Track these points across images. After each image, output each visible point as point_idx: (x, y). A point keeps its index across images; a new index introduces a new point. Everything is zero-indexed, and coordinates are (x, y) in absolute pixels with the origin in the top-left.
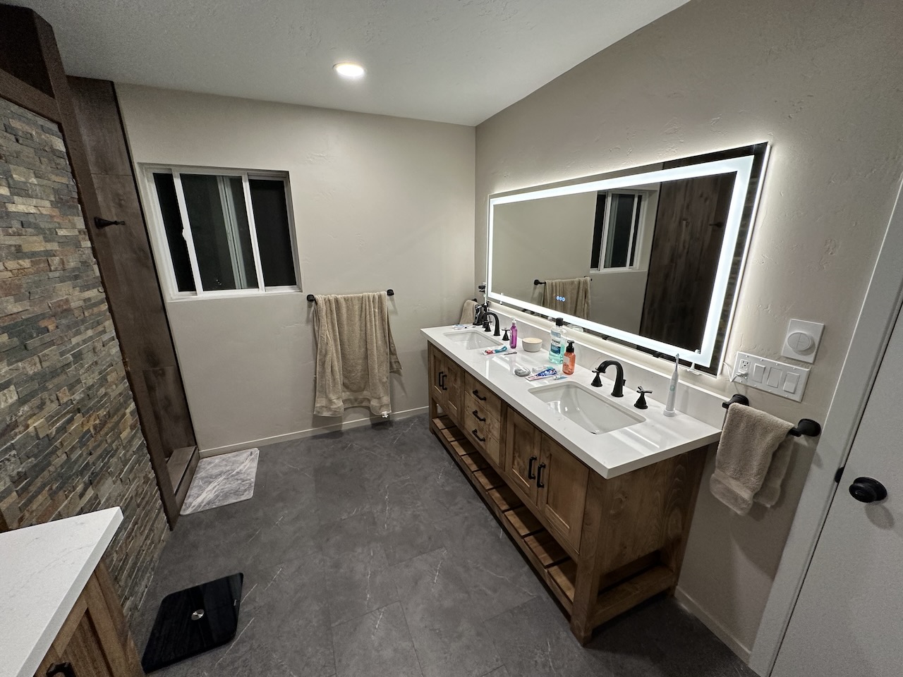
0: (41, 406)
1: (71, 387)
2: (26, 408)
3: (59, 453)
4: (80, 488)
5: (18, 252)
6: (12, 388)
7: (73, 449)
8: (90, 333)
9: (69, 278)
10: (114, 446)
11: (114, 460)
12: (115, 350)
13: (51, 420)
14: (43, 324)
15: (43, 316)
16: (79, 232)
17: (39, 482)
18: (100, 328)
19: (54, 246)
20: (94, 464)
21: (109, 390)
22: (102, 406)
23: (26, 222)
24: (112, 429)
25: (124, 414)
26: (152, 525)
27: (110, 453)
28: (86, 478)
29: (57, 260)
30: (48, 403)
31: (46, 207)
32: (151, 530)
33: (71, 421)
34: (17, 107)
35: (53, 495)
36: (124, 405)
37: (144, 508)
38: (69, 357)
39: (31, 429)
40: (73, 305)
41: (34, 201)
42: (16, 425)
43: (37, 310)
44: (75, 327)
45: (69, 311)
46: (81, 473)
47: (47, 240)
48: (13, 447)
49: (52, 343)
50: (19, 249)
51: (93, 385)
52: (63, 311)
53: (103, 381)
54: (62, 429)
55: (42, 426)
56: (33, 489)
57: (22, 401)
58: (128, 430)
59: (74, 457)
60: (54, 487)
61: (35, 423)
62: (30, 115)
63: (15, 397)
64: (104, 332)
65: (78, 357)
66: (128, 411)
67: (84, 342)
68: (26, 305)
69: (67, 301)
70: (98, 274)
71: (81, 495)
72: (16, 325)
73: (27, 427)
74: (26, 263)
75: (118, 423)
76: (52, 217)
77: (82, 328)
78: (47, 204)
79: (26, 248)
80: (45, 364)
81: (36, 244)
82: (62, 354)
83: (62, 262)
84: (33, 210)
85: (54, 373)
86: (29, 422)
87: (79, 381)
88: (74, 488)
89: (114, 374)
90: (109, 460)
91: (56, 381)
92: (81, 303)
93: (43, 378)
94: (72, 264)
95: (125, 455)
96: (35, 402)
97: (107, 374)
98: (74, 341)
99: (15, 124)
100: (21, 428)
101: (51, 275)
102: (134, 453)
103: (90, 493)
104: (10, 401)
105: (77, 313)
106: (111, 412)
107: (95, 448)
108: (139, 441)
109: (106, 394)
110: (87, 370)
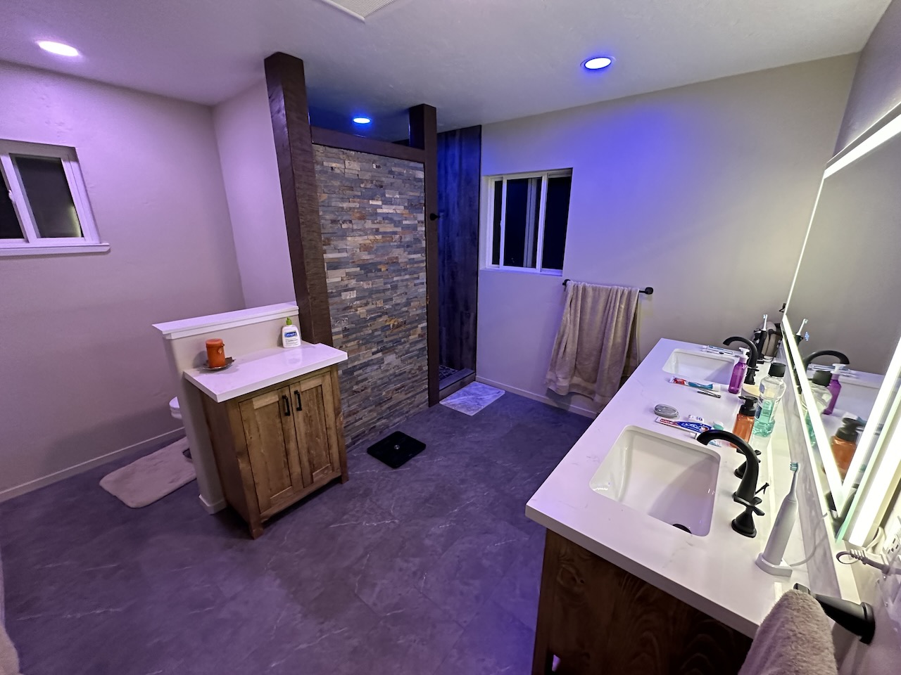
0: (366, 304)
1: (385, 301)
2: (358, 302)
3: (368, 328)
4: (374, 350)
5: (377, 232)
6: (355, 291)
7: (376, 330)
8: (407, 277)
9: (403, 246)
10: (403, 340)
11: (400, 347)
12: (423, 289)
13: (369, 312)
14: (379, 267)
15: (380, 263)
16: (419, 222)
17: (354, 336)
18: (416, 276)
19: (399, 229)
20: (387, 342)
21: (410, 310)
22: (402, 317)
23: (386, 217)
24: (405, 331)
25: (417, 327)
26: (416, 395)
27: (398, 342)
28: (379, 347)
29: (398, 236)
30: (371, 304)
31: (400, 209)
32: (413, 396)
33: (380, 316)
34: (398, 160)
35: (358, 344)
36: (419, 321)
37: (413, 382)
38: (389, 286)
39: (358, 312)
40: (400, 261)
41: (394, 207)
42: (351, 308)
43: (378, 259)
44: (399, 272)
45: (397, 263)
46: (378, 343)
47: (395, 226)
48: (347, 316)
49: (381, 277)
50: (377, 230)
51: (399, 304)
52: (394, 262)
53: (408, 304)
54: (374, 319)
55: (363, 313)
56: (350, 337)
57: (357, 299)
58: (417, 336)
59: (376, 333)
60: (361, 342)
61: (360, 310)
62: (406, 162)
63: (355, 296)
64: (418, 278)
65: (395, 288)
66: (420, 326)
67: (402, 281)
68: (373, 256)
69: (397, 258)
70: (424, 246)
71: (374, 354)
72: (364, 265)
73: (357, 310)
74: (379, 237)
75: (410, 329)
76: (402, 214)
77: (403, 273)
78: (402, 207)
79: (381, 230)
80: (374, 286)
81: (389, 228)
82: (385, 284)
83: (401, 238)
84: (391, 211)
85: (378, 291)
86: (359, 309)
87: (391, 299)
88: (371, 348)
89: (417, 303)
90: (396, 346)
91: (378, 295)
92: (406, 260)
93: (371, 292)
94: (407, 239)
95: (409, 348)
96: (364, 301)
97: (412, 301)
98: (395, 279)
99: (394, 169)
100: (353, 310)
101: (392, 244)
102: (417, 350)
103: (380, 355)
104: (352, 297)
105: (402, 265)
106: (408, 321)
107: (390, 335)
108: (423, 344)
109: (407, 311)
110: (398, 296)
